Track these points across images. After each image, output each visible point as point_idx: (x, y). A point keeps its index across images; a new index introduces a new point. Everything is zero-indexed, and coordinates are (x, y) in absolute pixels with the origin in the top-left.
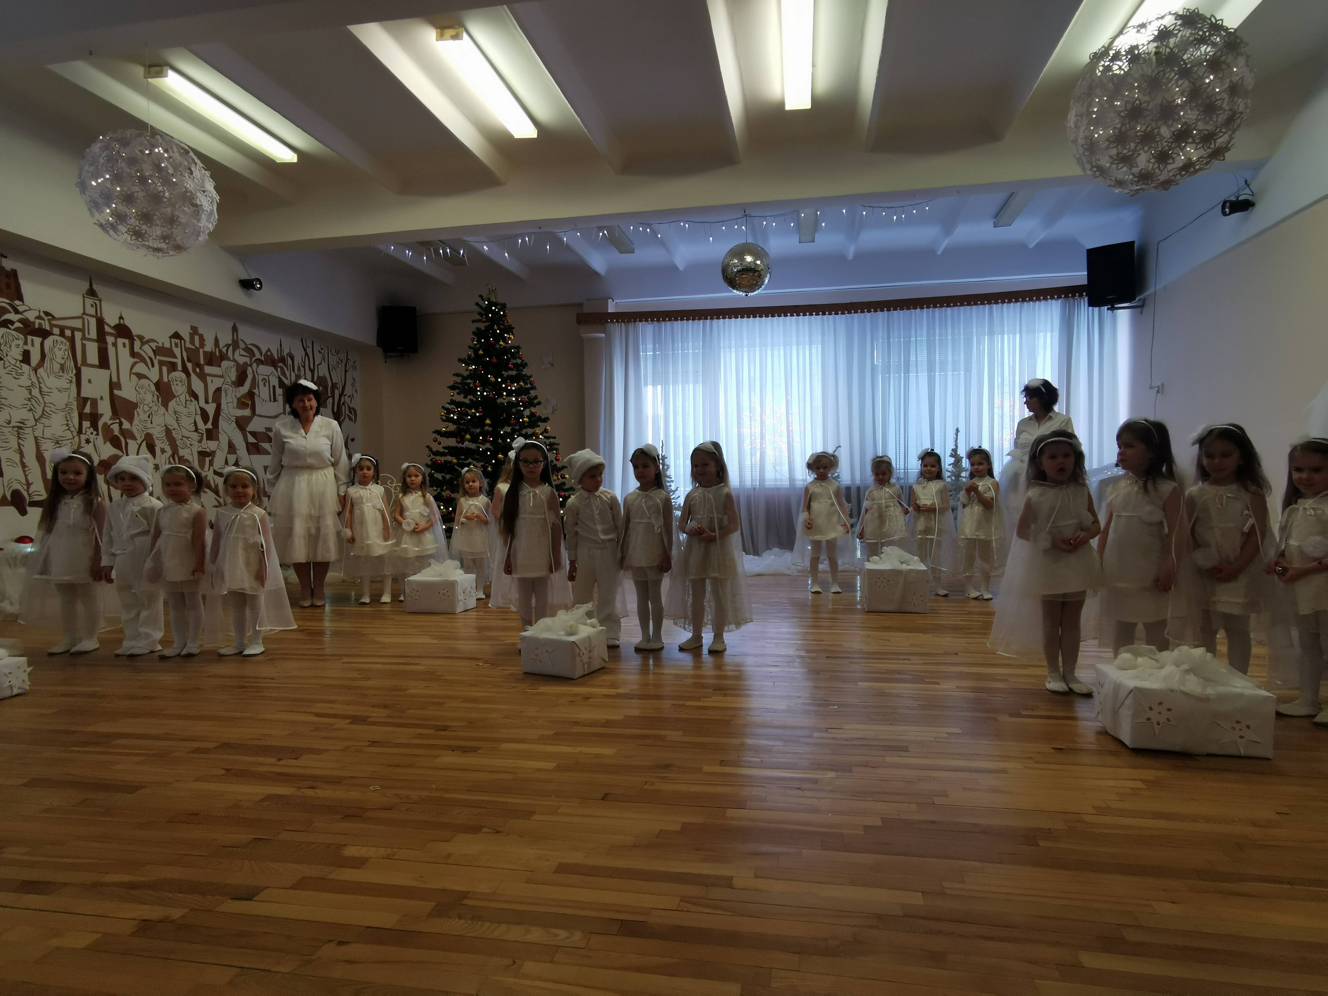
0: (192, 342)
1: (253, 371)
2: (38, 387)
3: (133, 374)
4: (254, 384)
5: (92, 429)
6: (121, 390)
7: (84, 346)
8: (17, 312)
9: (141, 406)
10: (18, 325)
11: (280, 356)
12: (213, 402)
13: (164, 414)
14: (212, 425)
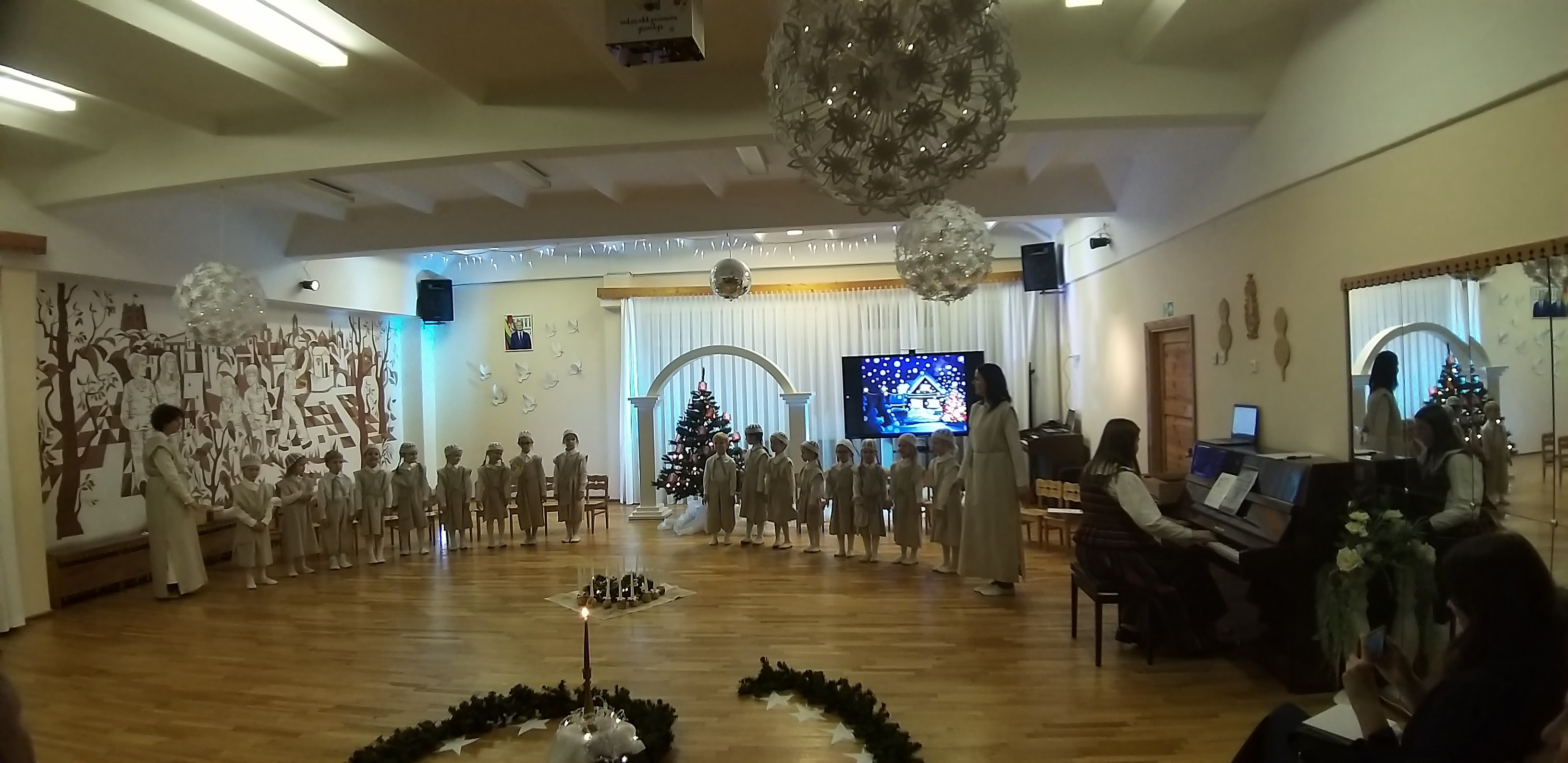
0: (262, 337)
1: (309, 353)
2: (156, 395)
3: (220, 373)
4: (310, 365)
5: (191, 424)
7: (186, 356)
8: (143, 338)
9: (225, 399)
10: (144, 348)
11: (331, 336)
12: (278, 386)
13: (241, 403)
14: (277, 406)
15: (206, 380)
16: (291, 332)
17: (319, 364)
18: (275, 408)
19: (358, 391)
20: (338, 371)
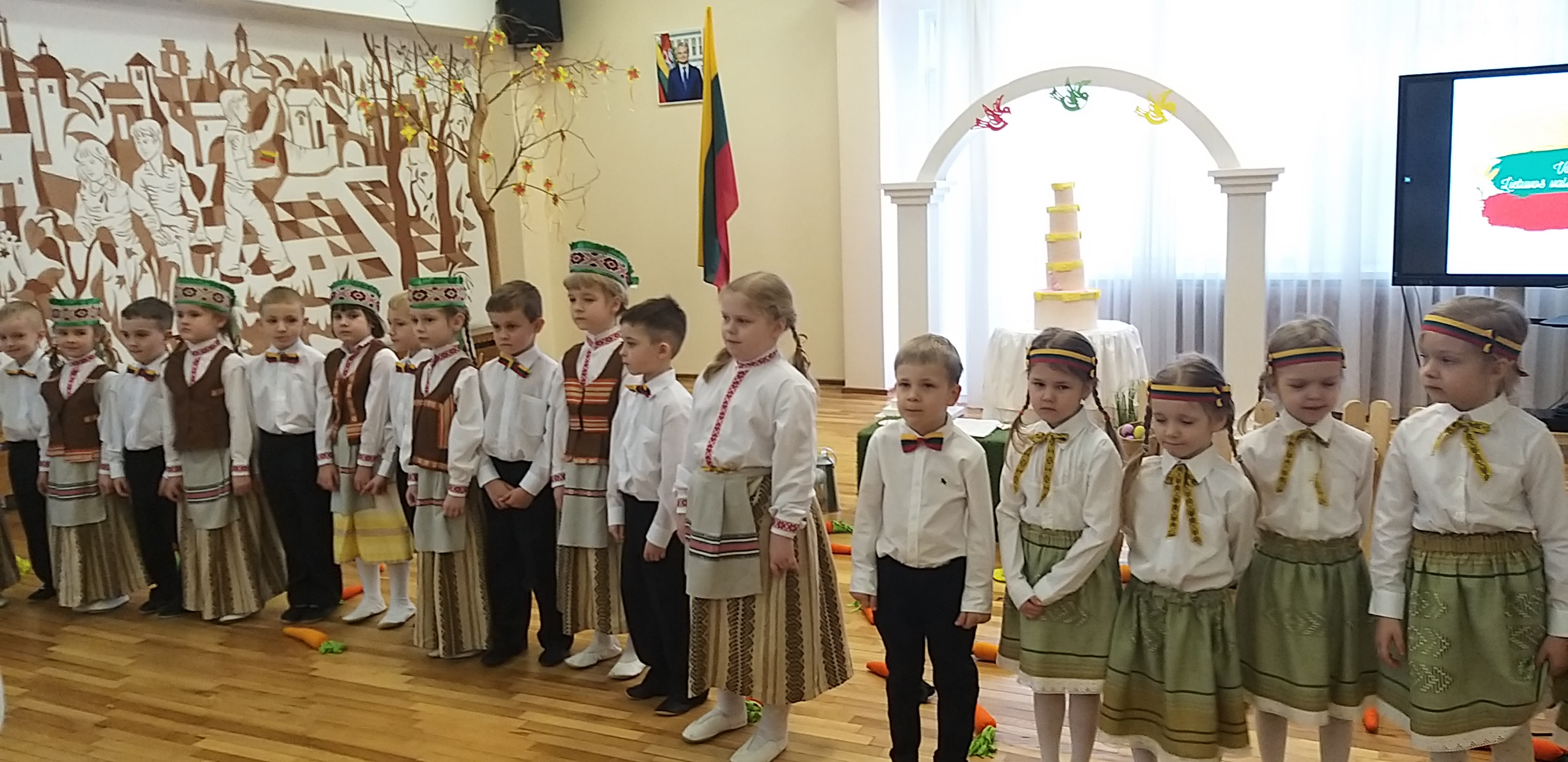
0: (167, 68)
1: (279, 102)
3: (71, 134)
4: (282, 123)
5: (9, 233)
6: (50, 163)
9: (87, 186)
11: (326, 69)
12: (210, 162)
13: (127, 193)
14: (213, 200)
15: (39, 148)
16: (234, 58)
17: (302, 123)
18: (207, 202)
19: (393, 174)
20: (346, 135)
